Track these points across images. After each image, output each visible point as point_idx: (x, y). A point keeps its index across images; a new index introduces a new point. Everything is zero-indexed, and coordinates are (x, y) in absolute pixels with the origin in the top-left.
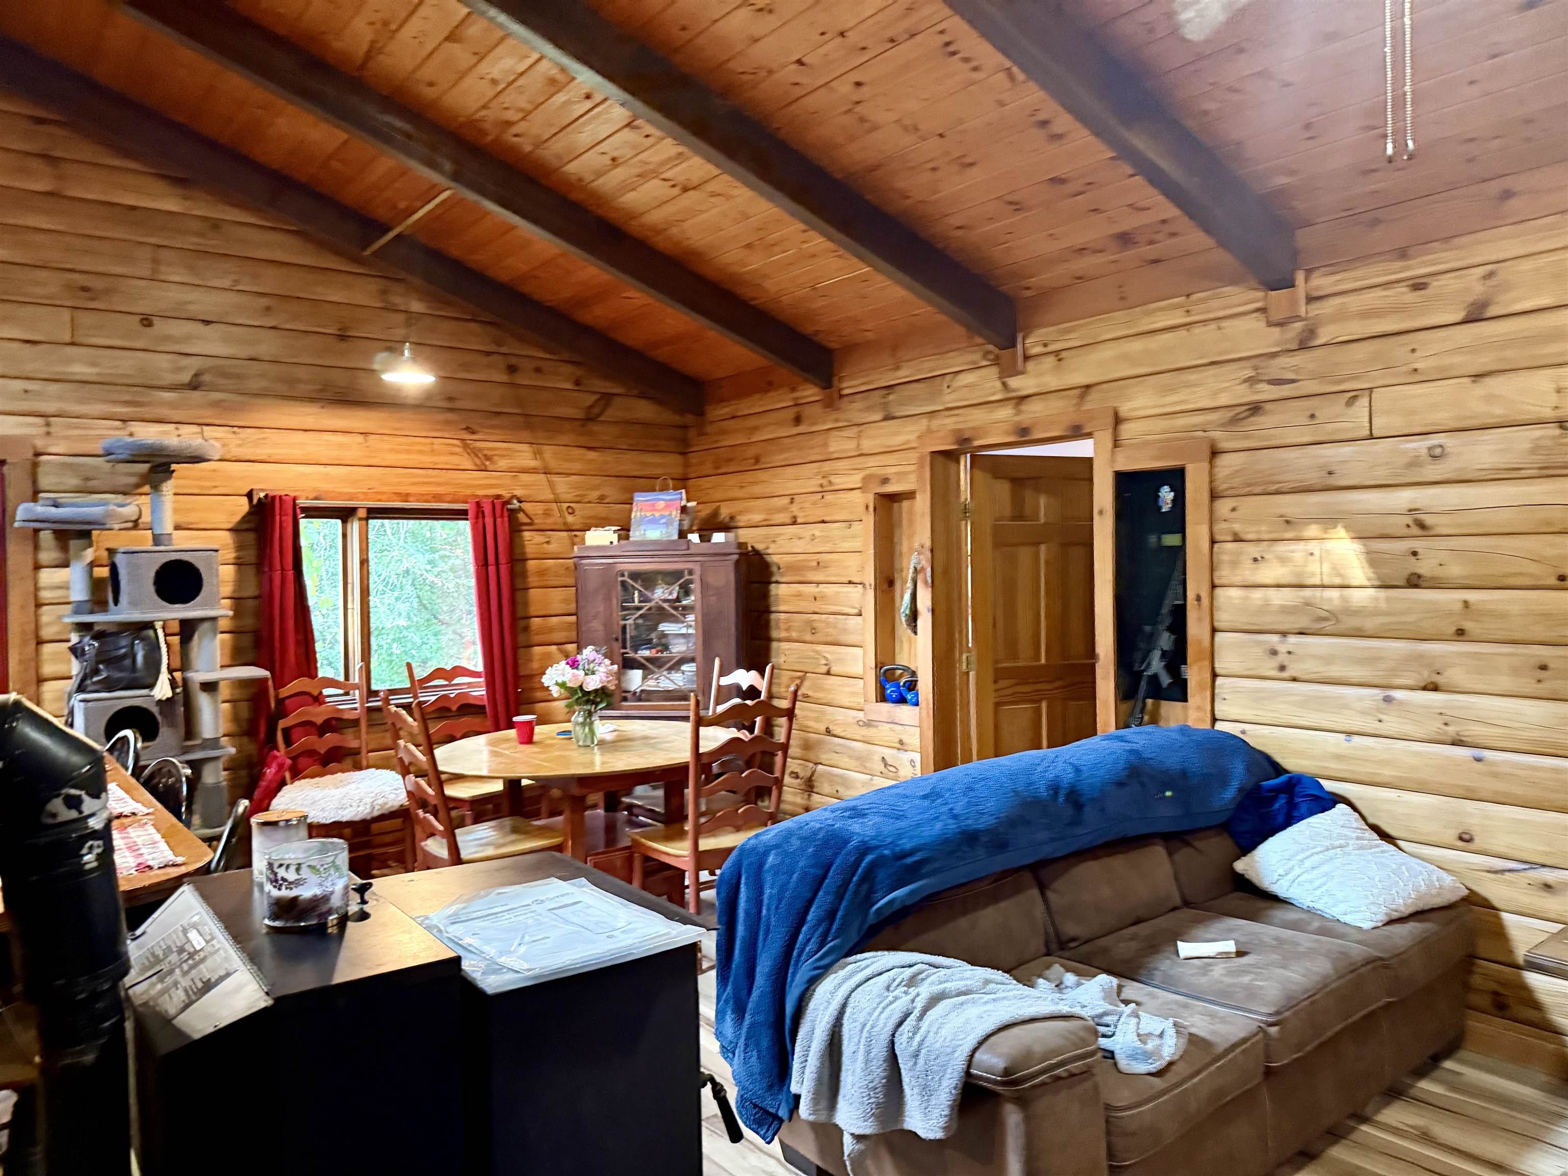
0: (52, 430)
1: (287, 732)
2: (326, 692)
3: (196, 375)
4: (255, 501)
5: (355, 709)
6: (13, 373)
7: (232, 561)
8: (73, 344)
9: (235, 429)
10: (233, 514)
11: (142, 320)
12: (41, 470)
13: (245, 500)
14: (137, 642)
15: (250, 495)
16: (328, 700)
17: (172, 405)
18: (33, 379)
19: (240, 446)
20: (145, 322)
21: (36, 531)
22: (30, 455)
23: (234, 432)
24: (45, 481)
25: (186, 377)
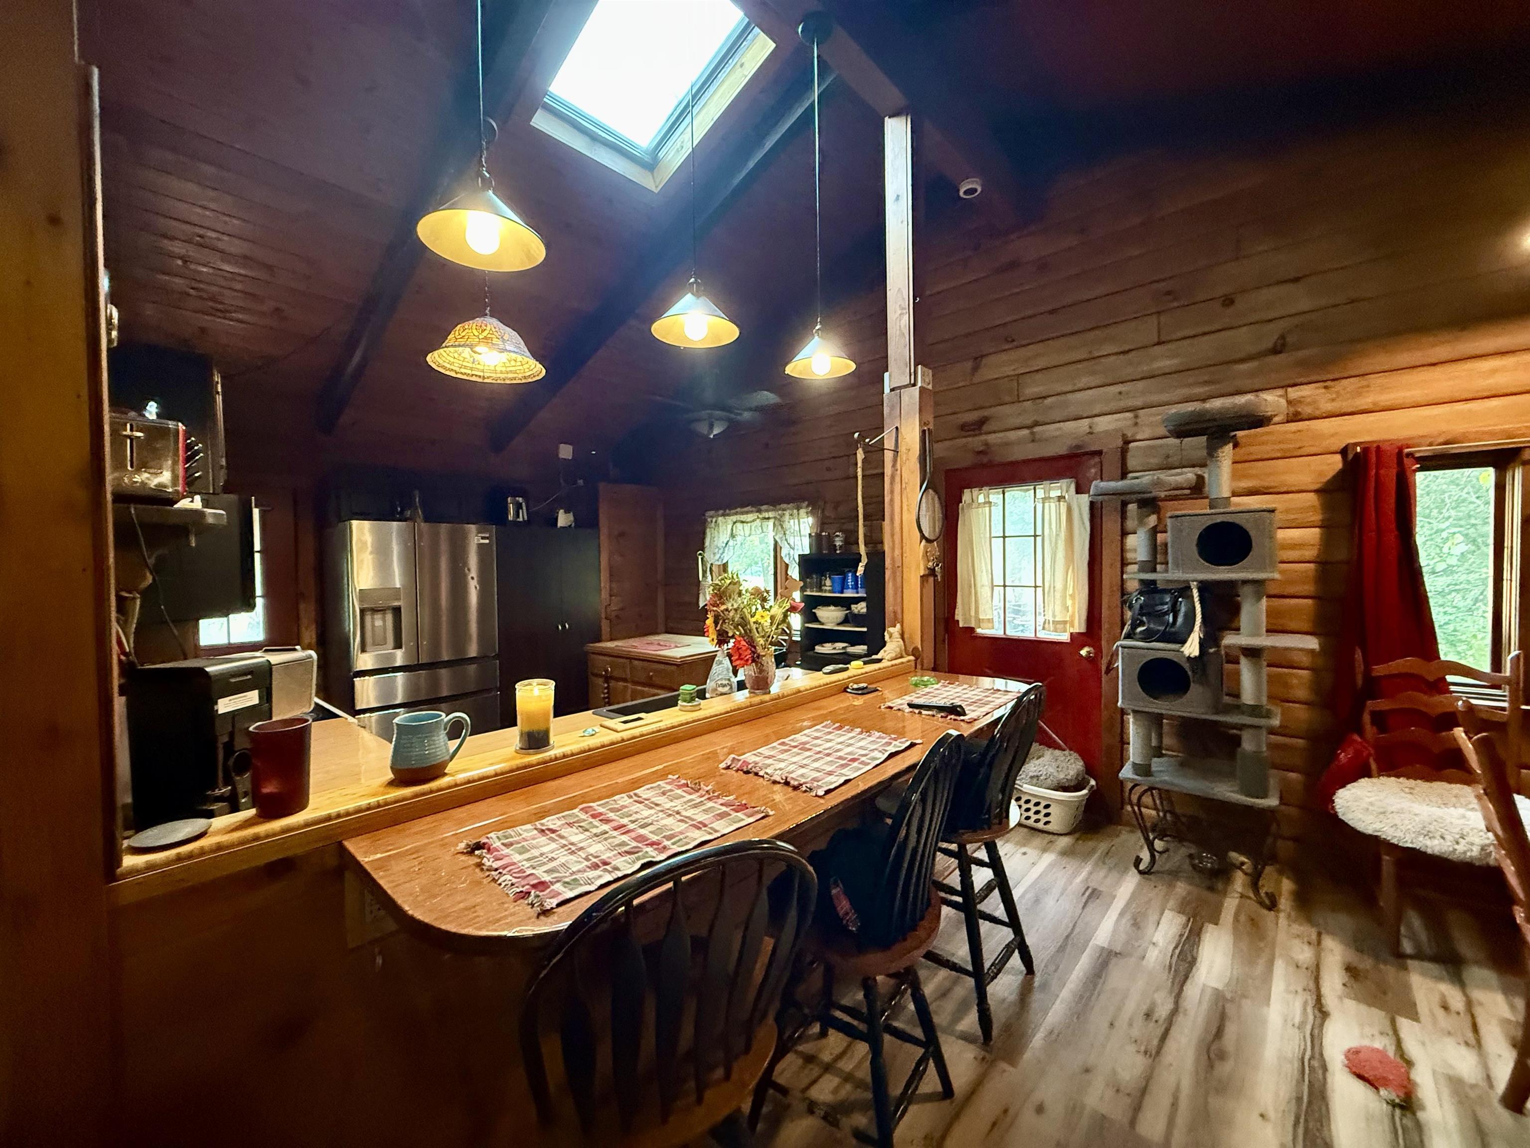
0: (1139, 421)
1: (1379, 718)
2: (1450, 678)
3: (1283, 337)
4: (1350, 456)
5: (1503, 709)
6: (1110, 381)
7: (1320, 524)
8: (1159, 343)
9: (1329, 383)
10: (1321, 474)
11: (1224, 301)
12: (1129, 455)
13: (1338, 458)
14: (1180, 599)
15: (1344, 452)
16: (1452, 688)
17: (1251, 375)
18: (1126, 382)
19: (1333, 400)
20: (1227, 302)
21: (1124, 504)
22: (1120, 443)
23: (1326, 387)
24: (1131, 463)
25: (1268, 344)
